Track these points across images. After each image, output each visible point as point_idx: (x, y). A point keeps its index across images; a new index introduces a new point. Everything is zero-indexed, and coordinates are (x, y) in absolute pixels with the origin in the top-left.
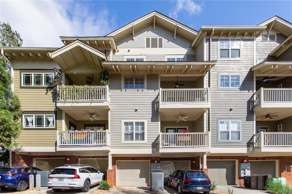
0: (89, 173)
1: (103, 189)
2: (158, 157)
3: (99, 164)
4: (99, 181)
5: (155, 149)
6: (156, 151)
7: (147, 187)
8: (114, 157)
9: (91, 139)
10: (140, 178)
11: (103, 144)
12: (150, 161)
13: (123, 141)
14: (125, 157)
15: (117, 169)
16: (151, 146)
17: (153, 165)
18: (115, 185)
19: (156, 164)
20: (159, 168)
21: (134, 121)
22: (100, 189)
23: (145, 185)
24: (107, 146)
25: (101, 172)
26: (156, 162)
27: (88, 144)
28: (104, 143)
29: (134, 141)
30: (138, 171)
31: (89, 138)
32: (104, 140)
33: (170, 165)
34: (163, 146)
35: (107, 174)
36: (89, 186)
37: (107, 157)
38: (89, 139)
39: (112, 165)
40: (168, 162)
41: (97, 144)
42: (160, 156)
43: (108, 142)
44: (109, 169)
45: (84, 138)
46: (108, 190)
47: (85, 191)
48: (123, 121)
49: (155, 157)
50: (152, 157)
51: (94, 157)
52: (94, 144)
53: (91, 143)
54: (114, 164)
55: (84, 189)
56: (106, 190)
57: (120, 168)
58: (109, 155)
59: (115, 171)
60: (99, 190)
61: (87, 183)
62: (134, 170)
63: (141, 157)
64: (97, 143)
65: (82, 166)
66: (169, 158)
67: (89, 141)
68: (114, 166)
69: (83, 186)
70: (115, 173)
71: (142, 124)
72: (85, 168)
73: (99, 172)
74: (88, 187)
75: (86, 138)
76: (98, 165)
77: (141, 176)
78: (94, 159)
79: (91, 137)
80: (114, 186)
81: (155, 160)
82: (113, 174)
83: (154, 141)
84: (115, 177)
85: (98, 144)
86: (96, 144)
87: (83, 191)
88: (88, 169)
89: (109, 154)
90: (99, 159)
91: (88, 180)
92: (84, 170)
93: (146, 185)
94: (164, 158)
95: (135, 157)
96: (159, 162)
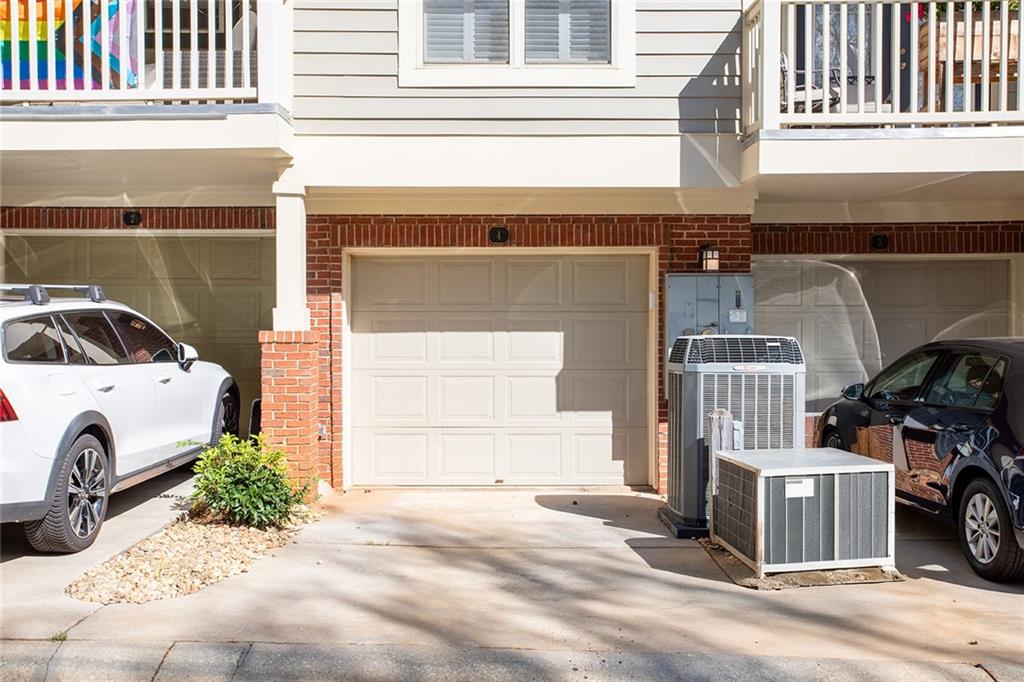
0: (93, 363)
1: (230, 519)
2: (734, 218)
3: (177, 281)
4: (184, 438)
5: (707, 137)
6: (722, 160)
7: (628, 492)
8: (321, 218)
9: (115, 46)
10: (558, 410)
11: (229, 91)
12: (653, 252)
13: (413, 69)
14: (422, 219)
15: (346, 326)
16: (673, 109)
17: (682, 288)
18: (334, 480)
19: (713, 280)
20: (738, 316)
22: (197, 513)
23: (610, 479)
24: (267, 110)
25: (202, 357)
26: (712, 264)
27: (88, 92)
28: (237, 83)
29: (519, 70)
30: (546, 349)
31: (97, 30)
32: (238, 55)
33: (830, 292)
34: (792, 117)
35: (265, 376)
36: (101, 493)
37: (265, 217)
38: (97, 46)
39: (310, 291)
40: (818, 270)
41: (168, 94)
42: (750, 211)
43: (277, 79)
44: (277, 326)
45: (44, 31)
46: (280, 528)
47: (59, 548)
49: (699, 219)
50: (678, 218)
51: (132, 217)
52: (141, 93)
53: (115, 85)
54: (322, 278)
55: (47, 526)
56: (261, 526)
57: (376, 316)
58: (280, 202)
59: (333, 346)
60: (196, 531)
61: (80, 463)
62: (505, 334)
63: (577, 219)
64: (168, 84)
65: (29, 296)
66: (823, 228)
67: (96, 59)
68: (325, 299)
69: (42, 499)
70: (332, 367)
72: (56, 314)
73: (190, 352)
74: (93, 499)
75: (61, 33)
76: (168, 290)
77: (572, 395)
78: (132, 240)
79: (115, 29)
80: (323, 488)
81: (705, 247)
82: (312, 375)
83: (697, 67)
84: (331, 400)
85: (177, 92)
86: (157, 90)
87: (47, 540)
88: (90, 325)
89: (277, 187)
90: (180, 232)
91: (96, 430)
92: (54, 333)
93: (621, 479)
94: (781, 228)
95: (520, 219)
96: (743, 268)
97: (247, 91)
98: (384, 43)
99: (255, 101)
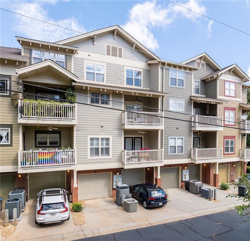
12: (111, 172)
13: (89, 157)
14: (87, 171)
16: (115, 160)
17: (114, 176)
20: (120, 179)
21: (100, 137)
26: (118, 174)
29: (100, 157)
34: (127, 163)
48: (89, 137)
49: (116, 168)
52: (62, 164)
58: (74, 172)
71: (108, 139)
95: (98, 170)
97: (73, 163)
98: (86, 154)
99: (74, 164)
